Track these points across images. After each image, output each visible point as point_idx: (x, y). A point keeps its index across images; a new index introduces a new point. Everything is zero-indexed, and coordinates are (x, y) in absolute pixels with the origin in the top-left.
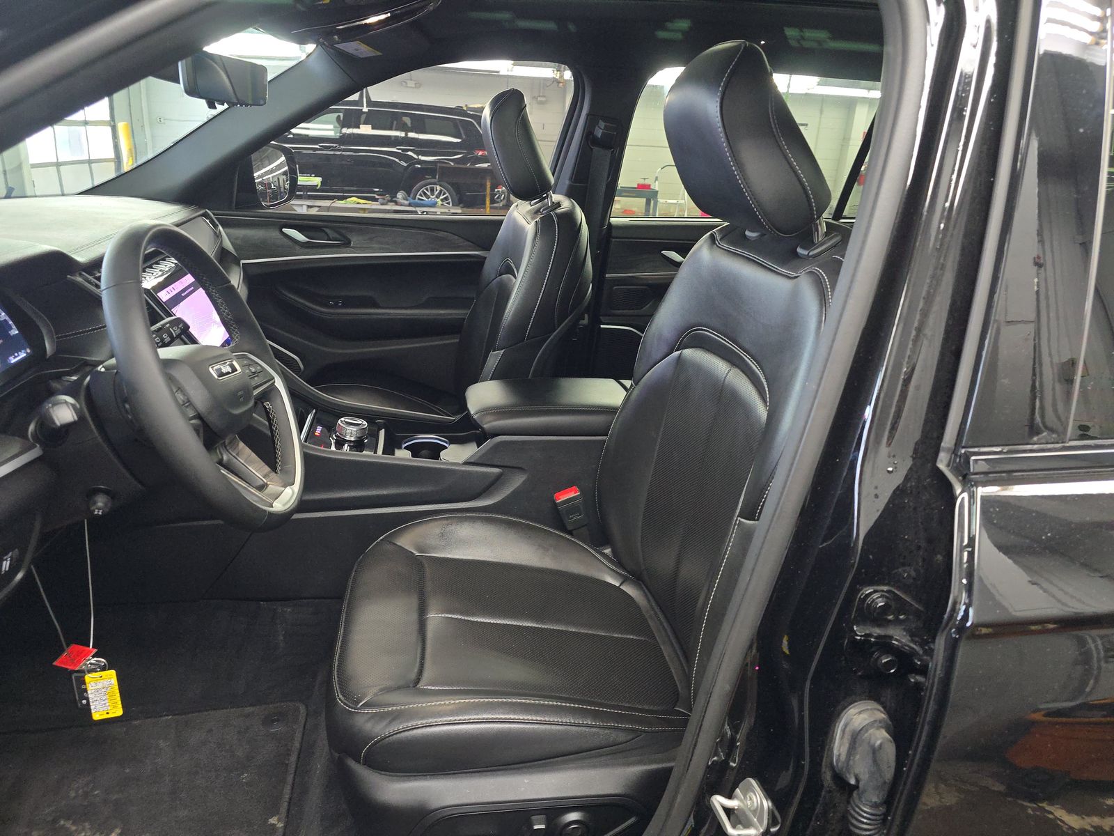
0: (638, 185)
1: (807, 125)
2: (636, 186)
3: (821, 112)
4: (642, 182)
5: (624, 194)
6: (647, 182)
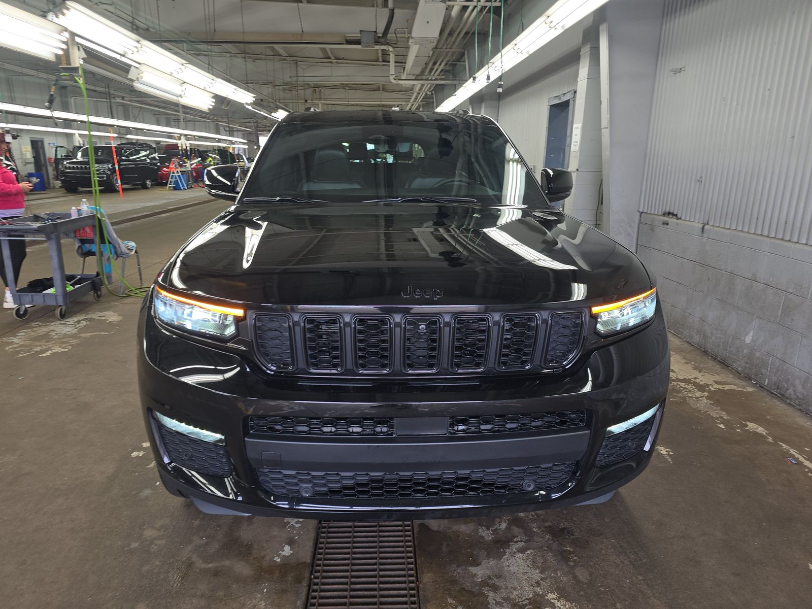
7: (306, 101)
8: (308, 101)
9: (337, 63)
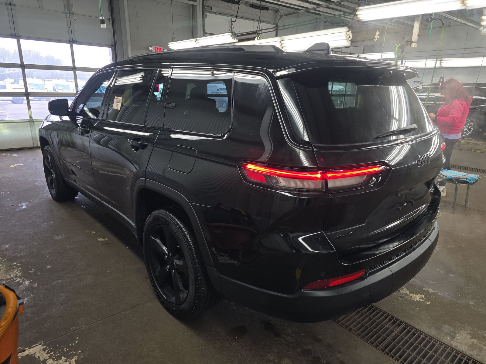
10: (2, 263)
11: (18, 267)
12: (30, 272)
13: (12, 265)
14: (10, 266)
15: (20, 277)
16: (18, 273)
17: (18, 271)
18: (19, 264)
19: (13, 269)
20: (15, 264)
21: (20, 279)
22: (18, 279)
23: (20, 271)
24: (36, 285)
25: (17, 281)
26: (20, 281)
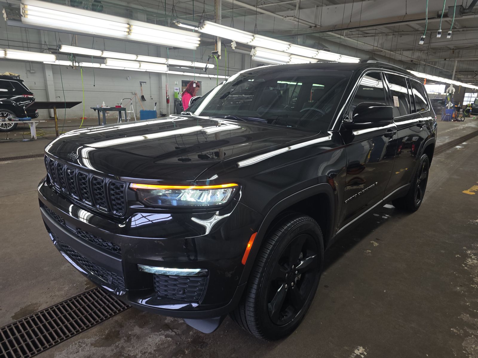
0: (116, 106)
1: (146, 82)
2: (115, 107)
3: (150, 78)
4: (117, 105)
5: (113, 110)
6: (119, 105)
7: (445, 59)
8: (447, 60)
9: (463, 30)
10: (476, 275)
11: (466, 265)
12: (460, 256)
13: (470, 268)
14: (471, 268)
15: (471, 257)
16: (470, 261)
17: (468, 262)
18: (463, 266)
19: (470, 265)
20: (466, 268)
21: (471, 256)
22: (473, 257)
23: (467, 261)
24: (465, 248)
25: (475, 257)
26: (472, 255)
